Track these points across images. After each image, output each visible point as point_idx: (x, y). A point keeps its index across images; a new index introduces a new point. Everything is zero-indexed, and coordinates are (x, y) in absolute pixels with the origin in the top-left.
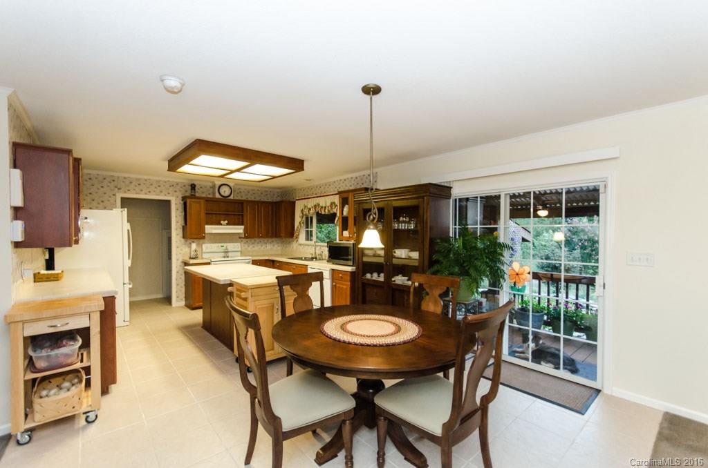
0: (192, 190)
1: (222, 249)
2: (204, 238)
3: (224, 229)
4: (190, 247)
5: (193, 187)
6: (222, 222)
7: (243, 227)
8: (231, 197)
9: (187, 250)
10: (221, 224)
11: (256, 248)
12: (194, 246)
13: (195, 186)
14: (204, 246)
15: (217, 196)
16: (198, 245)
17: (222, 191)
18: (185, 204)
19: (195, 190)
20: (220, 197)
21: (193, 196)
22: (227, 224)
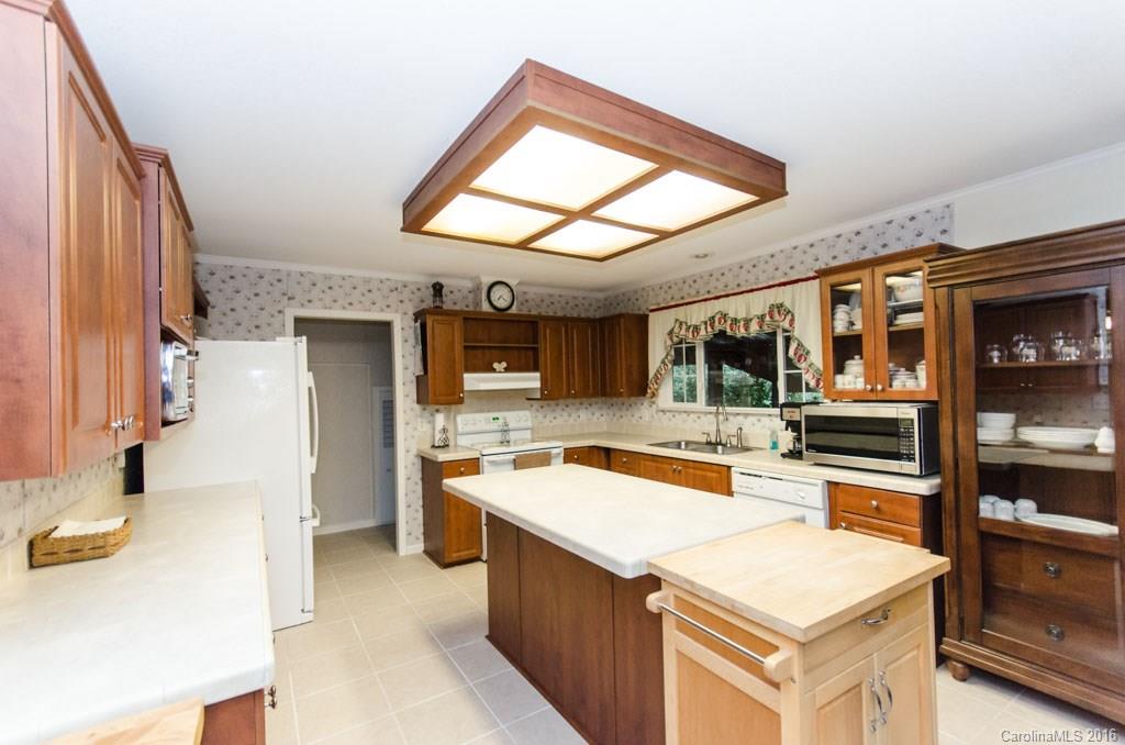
0: (435, 296)
1: (495, 426)
2: (461, 401)
3: (500, 380)
4: (432, 423)
5: (438, 289)
6: (496, 365)
7: (538, 375)
8: (514, 310)
9: (426, 427)
10: (494, 370)
11: (560, 421)
12: (440, 419)
13: (441, 286)
14: (460, 419)
15: (486, 307)
16: (447, 418)
17: (494, 297)
18: (423, 327)
19: (441, 296)
20: (492, 310)
21: (437, 310)
22: (507, 370)
